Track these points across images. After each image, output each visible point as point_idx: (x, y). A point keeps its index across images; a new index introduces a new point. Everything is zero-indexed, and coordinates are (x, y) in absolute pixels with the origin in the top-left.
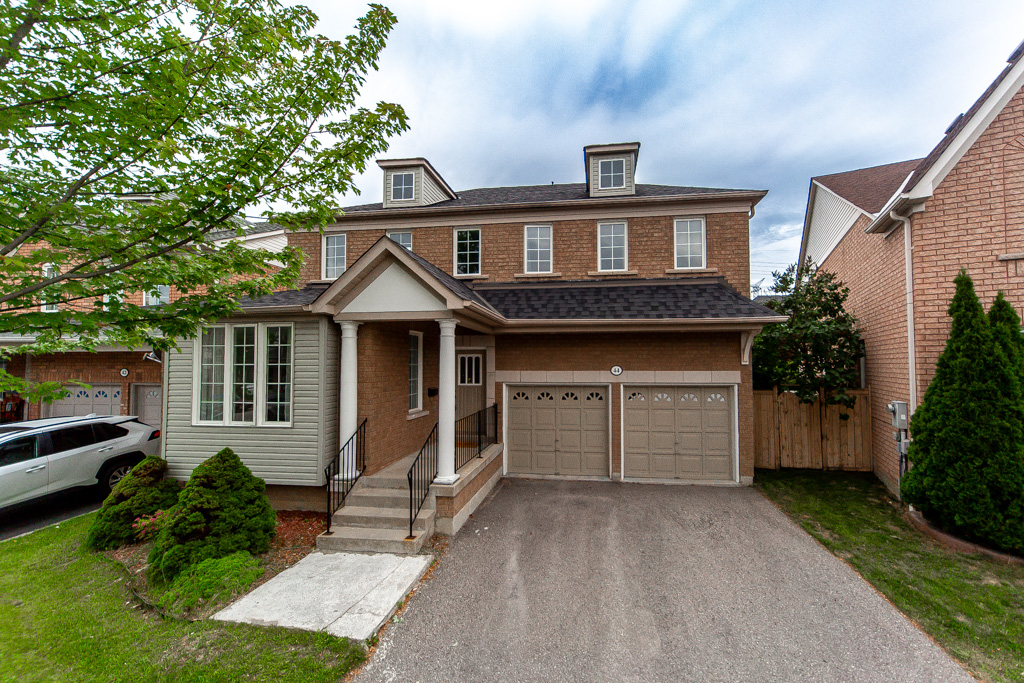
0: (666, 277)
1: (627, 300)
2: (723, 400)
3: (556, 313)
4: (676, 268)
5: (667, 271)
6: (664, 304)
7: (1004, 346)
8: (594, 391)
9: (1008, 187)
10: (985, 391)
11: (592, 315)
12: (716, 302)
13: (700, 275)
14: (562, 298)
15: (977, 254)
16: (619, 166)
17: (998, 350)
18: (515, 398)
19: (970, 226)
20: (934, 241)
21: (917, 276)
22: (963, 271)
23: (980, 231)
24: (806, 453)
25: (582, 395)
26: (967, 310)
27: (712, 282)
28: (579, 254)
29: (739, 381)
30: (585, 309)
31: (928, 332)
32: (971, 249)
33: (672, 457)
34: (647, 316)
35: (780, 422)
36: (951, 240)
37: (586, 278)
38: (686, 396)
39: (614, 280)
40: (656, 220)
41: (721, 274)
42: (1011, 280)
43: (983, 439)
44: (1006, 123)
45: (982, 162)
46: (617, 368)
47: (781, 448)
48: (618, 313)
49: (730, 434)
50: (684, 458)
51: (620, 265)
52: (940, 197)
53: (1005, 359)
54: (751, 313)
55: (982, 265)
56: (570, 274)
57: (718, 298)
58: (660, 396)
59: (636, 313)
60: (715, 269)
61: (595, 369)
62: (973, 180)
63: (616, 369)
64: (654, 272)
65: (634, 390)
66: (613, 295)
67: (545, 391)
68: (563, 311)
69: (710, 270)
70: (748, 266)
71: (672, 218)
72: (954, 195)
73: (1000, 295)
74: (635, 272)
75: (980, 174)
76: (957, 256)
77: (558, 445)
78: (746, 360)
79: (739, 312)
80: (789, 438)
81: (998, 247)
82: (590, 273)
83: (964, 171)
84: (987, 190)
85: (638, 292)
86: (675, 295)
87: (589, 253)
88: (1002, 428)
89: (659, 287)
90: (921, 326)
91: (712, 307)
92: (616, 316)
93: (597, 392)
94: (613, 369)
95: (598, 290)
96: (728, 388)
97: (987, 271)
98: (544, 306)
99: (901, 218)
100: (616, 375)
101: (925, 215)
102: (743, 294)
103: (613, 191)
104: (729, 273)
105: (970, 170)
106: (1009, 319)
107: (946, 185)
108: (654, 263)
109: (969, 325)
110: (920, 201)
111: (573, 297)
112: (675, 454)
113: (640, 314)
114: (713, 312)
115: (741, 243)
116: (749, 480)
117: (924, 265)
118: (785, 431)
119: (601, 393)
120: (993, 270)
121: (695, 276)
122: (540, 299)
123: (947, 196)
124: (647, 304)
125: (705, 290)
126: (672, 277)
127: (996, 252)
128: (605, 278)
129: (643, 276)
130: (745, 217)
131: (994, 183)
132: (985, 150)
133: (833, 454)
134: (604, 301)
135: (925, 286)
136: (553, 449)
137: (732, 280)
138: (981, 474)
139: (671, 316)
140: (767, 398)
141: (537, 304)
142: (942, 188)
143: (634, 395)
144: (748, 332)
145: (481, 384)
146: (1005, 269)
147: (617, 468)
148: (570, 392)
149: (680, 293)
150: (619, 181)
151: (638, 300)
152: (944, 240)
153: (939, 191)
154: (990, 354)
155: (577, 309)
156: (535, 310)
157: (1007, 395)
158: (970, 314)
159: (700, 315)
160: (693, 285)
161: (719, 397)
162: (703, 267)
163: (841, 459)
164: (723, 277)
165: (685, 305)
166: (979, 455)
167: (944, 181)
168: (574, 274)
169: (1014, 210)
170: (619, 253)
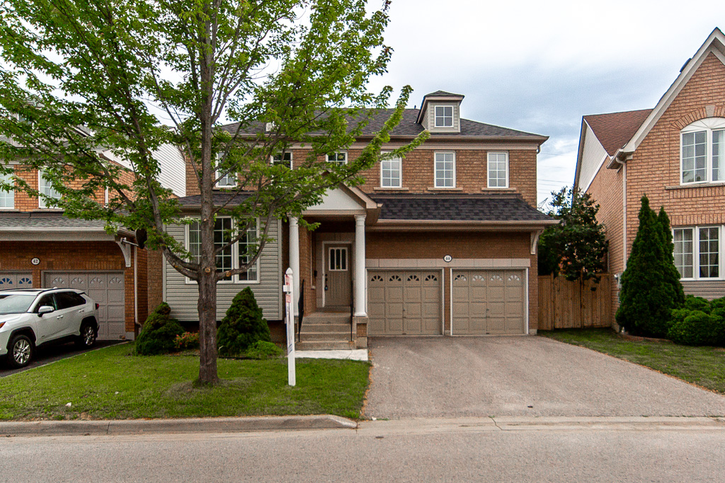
0: (482, 193)
1: (457, 208)
2: (518, 279)
3: (410, 216)
4: (488, 187)
5: (483, 189)
6: (482, 211)
7: (660, 234)
8: (431, 274)
9: (671, 149)
10: (650, 257)
11: (435, 218)
12: (516, 211)
13: (505, 192)
14: (411, 205)
15: (657, 185)
16: (449, 111)
17: (657, 237)
18: (373, 280)
19: (654, 169)
20: (636, 177)
21: (628, 197)
22: (645, 195)
23: (658, 172)
24: (571, 317)
25: (422, 277)
26: (645, 215)
27: (512, 198)
28: (421, 174)
29: (529, 266)
30: (430, 214)
31: (633, 229)
32: (654, 182)
33: (484, 320)
34: (472, 219)
35: (555, 298)
36: (644, 177)
37: (426, 192)
38: (494, 277)
39: (446, 194)
40: (476, 152)
41: (518, 192)
42: (671, 201)
43: (647, 281)
44: (671, 113)
45: (660, 133)
46: (448, 256)
47: (555, 315)
48: (453, 217)
49: (523, 302)
50: (492, 320)
51: (449, 183)
52: (640, 151)
53: (659, 240)
54: (537, 218)
55: (658, 192)
56: (414, 189)
57: (517, 209)
58: (476, 277)
59: (465, 217)
60: (515, 189)
61: (432, 257)
62: (655, 144)
63: (448, 258)
64: (474, 189)
65: (459, 272)
66: (447, 204)
67: (395, 274)
68: (415, 214)
69: (511, 189)
70: (536, 187)
71: (486, 151)
72: (646, 151)
73: (662, 208)
74: (461, 189)
75: (659, 140)
76: (647, 186)
77: (405, 313)
78: (534, 251)
79: (530, 218)
80: (561, 309)
81: (665, 182)
82: (429, 189)
83: (651, 137)
84: (661, 149)
85: (464, 203)
86: (489, 206)
87: (429, 174)
88: (655, 275)
89: (477, 200)
90: (629, 226)
91: (514, 214)
92: (452, 219)
93: (433, 274)
94: (445, 258)
95: (436, 201)
96: (521, 271)
97: (661, 195)
98: (400, 211)
99: (621, 162)
100: (448, 261)
101: (633, 162)
102: (533, 206)
103: (444, 129)
104: (523, 192)
105: (654, 137)
106: (665, 221)
107: (643, 145)
108: (473, 183)
109: (646, 224)
110: (630, 154)
111: (419, 205)
112: (487, 317)
113: (467, 217)
114: (514, 217)
115: (532, 171)
116: (534, 331)
117: (632, 191)
118: (558, 304)
119: (436, 276)
120: (663, 195)
121: (501, 193)
122: (395, 206)
123: (643, 151)
124: (471, 211)
125: (508, 203)
126: (486, 193)
127: (665, 185)
128: (440, 193)
129: (466, 192)
130: (535, 153)
131: (665, 146)
132: (661, 127)
133: (588, 317)
134: (441, 209)
135: (632, 203)
136: (401, 316)
137: (526, 197)
138: (646, 298)
139: (487, 219)
140: (547, 281)
141: (395, 210)
142: (641, 147)
143: (459, 276)
144: (535, 232)
145: (347, 270)
146: (668, 194)
147: (448, 327)
148: (413, 274)
149: (492, 204)
150: (449, 122)
151: (465, 209)
152: (641, 177)
153: (639, 148)
154: (653, 239)
155: (424, 214)
156: (394, 214)
157: (659, 258)
158: (646, 218)
159: (506, 219)
160: (501, 199)
161: (516, 278)
162: (507, 187)
163: (593, 321)
164: (519, 194)
165: (496, 212)
166: (646, 289)
167: (642, 143)
168: (417, 189)
169: (673, 162)
170: (449, 174)
